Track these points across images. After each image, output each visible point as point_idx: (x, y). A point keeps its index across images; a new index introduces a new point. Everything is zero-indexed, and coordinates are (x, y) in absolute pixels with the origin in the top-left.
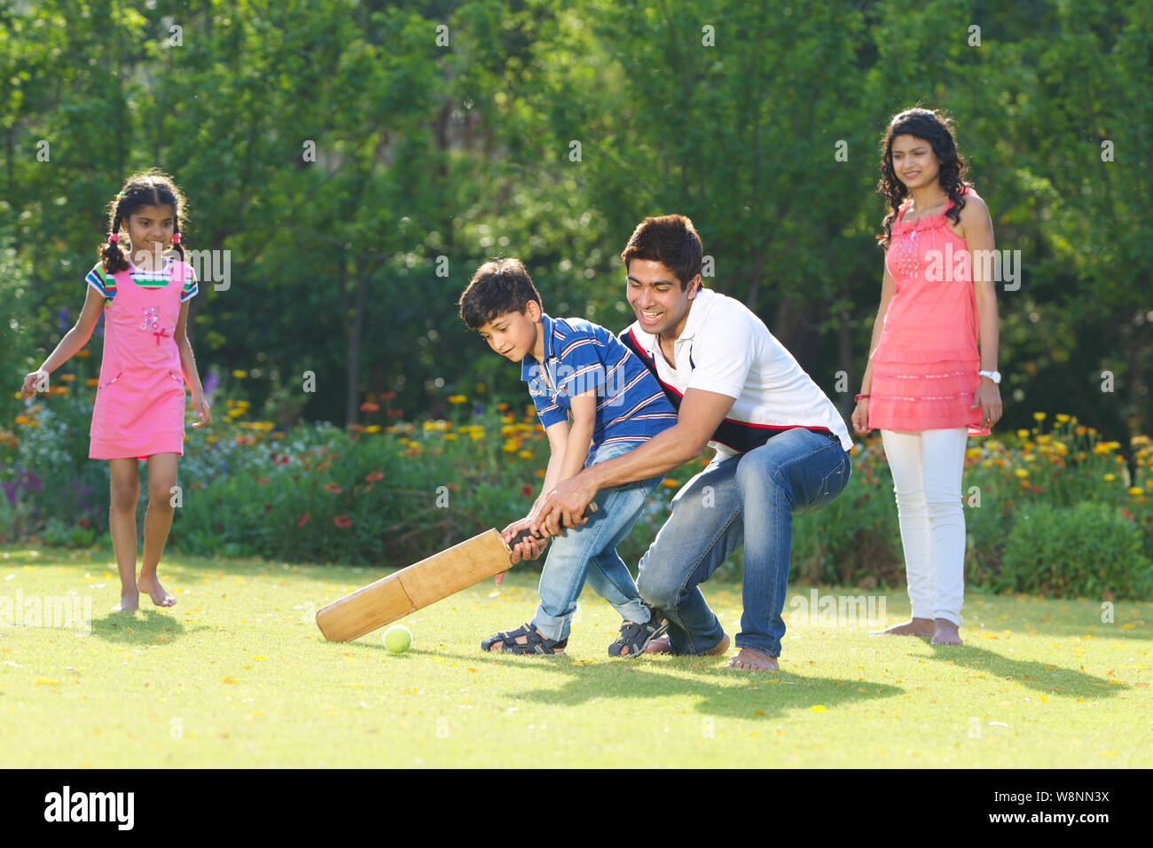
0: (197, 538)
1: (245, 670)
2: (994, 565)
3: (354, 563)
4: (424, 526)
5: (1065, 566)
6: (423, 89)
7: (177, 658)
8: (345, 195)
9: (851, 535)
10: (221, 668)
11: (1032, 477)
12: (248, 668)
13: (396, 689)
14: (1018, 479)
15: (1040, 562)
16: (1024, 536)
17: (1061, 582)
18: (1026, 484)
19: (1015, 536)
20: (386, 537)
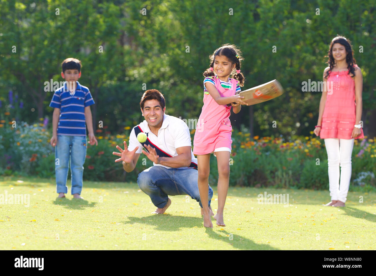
0: (45, 173)
1: (62, 216)
2: (298, 180)
3: (95, 180)
4: (117, 169)
5: (320, 180)
6: (116, 29)
7: (41, 213)
8: (91, 62)
9: (253, 171)
10: (54, 216)
11: (310, 151)
12: (63, 216)
13: (109, 222)
14: (305, 153)
15: (312, 179)
16: (307, 171)
17: (319, 185)
18: (308, 154)
19: (304, 171)
20: (105, 172)
